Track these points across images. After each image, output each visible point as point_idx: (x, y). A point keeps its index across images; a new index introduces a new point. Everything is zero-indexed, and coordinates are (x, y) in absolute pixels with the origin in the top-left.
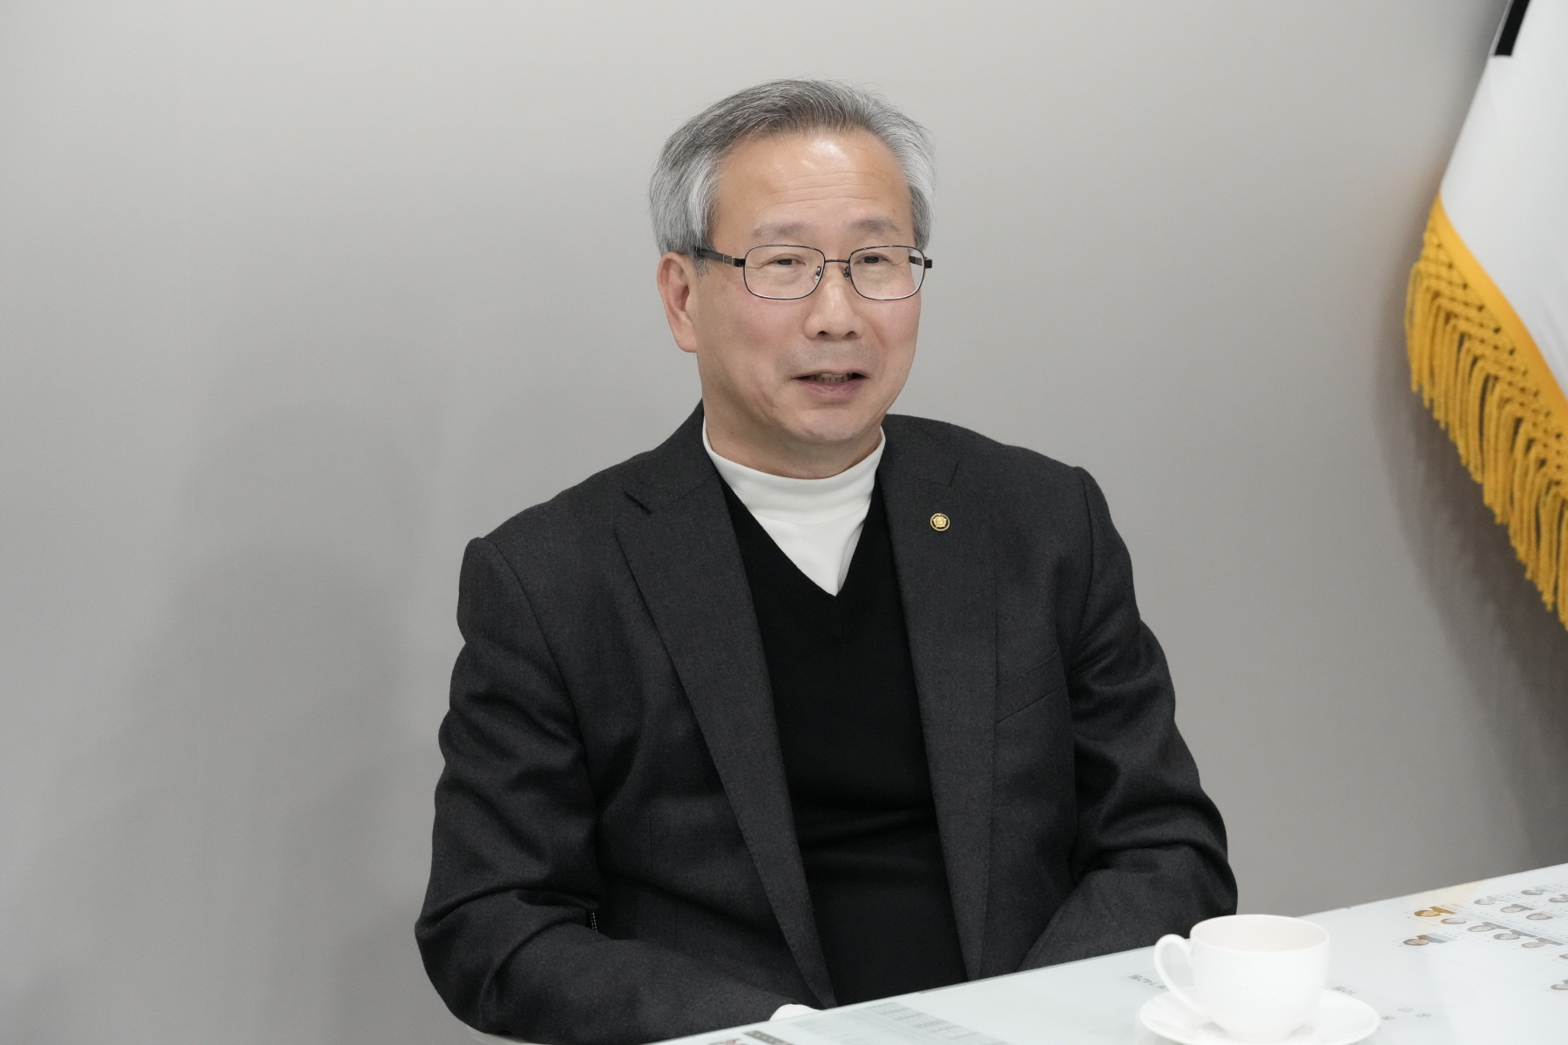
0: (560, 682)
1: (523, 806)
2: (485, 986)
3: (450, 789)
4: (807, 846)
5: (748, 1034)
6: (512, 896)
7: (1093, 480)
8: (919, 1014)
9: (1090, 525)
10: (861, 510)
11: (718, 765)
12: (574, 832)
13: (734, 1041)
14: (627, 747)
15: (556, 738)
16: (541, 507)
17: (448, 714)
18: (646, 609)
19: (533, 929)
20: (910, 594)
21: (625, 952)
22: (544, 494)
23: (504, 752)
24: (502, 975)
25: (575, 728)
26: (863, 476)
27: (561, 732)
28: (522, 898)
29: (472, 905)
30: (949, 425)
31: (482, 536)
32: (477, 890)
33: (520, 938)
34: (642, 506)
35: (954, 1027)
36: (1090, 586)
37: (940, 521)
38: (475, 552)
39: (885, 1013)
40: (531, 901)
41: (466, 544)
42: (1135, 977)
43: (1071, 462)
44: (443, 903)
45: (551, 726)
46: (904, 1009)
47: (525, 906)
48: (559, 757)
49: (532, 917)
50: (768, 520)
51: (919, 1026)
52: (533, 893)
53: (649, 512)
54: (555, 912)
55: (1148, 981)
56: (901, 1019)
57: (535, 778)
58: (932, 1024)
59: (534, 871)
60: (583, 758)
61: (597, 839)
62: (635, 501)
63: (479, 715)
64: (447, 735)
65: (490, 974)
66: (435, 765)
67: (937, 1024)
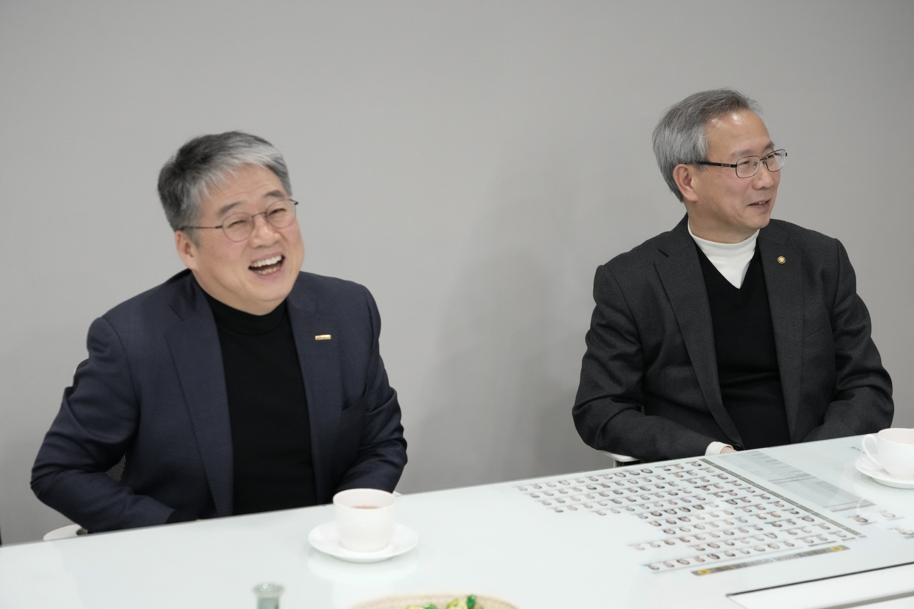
0: (634, 322)
1: (615, 366)
2: (598, 433)
3: (588, 357)
4: (722, 386)
5: (701, 460)
6: (609, 399)
7: (842, 244)
8: (768, 457)
9: (839, 263)
10: (750, 255)
11: (690, 356)
12: (634, 377)
13: (695, 462)
14: (658, 346)
15: (631, 342)
16: (626, 254)
17: (589, 330)
18: (666, 294)
19: (617, 412)
20: (770, 288)
21: (652, 420)
22: (627, 249)
23: (611, 346)
24: (604, 429)
25: (638, 338)
26: (751, 243)
27: (633, 340)
28: (612, 400)
29: (593, 402)
30: (784, 222)
31: (603, 264)
32: (595, 397)
33: (611, 415)
34: (665, 254)
35: (781, 463)
36: (837, 287)
37: (782, 260)
38: (601, 271)
39: (754, 455)
40: (616, 401)
41: (597, 267)
42: (853, 448)
43: (833, 236)
44: (583, 401)
45: (629, 338)
46: (762, 454)
47: (614, 403)
48: (632, 349)
49: (617, 406)
50: (713, 260)
51: (768, 462)
52: (617, 398)
53: (667, 256)
54: (625, 405)
55: (858, 449)
56: (760, 458)
57: (621, 357)
58: (772, 461)
59: (618, 390)
60: (641, 350)
61: (643, 381)
62: (662, 252)
63: (601, 331)
64: (589, 338)
65: (600, 428)
66: (583, 349)
67: (774, 461)
